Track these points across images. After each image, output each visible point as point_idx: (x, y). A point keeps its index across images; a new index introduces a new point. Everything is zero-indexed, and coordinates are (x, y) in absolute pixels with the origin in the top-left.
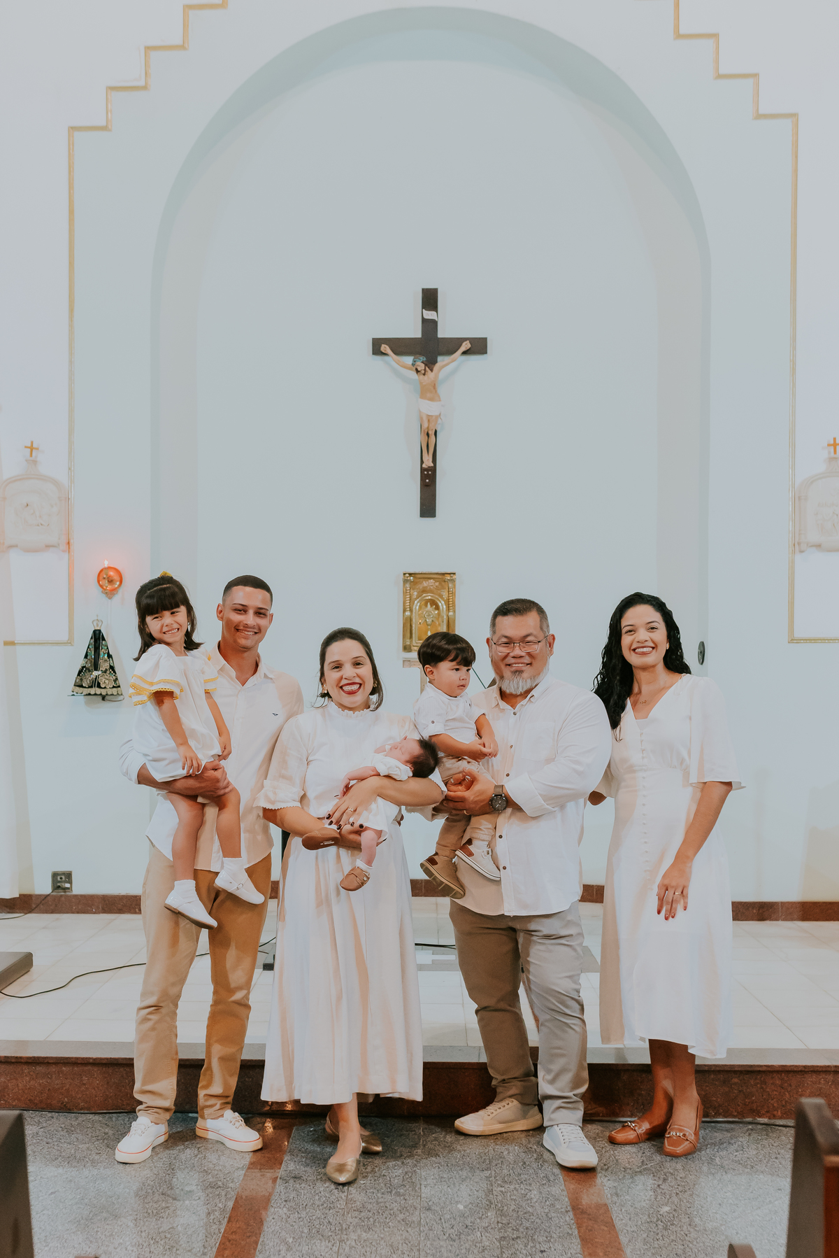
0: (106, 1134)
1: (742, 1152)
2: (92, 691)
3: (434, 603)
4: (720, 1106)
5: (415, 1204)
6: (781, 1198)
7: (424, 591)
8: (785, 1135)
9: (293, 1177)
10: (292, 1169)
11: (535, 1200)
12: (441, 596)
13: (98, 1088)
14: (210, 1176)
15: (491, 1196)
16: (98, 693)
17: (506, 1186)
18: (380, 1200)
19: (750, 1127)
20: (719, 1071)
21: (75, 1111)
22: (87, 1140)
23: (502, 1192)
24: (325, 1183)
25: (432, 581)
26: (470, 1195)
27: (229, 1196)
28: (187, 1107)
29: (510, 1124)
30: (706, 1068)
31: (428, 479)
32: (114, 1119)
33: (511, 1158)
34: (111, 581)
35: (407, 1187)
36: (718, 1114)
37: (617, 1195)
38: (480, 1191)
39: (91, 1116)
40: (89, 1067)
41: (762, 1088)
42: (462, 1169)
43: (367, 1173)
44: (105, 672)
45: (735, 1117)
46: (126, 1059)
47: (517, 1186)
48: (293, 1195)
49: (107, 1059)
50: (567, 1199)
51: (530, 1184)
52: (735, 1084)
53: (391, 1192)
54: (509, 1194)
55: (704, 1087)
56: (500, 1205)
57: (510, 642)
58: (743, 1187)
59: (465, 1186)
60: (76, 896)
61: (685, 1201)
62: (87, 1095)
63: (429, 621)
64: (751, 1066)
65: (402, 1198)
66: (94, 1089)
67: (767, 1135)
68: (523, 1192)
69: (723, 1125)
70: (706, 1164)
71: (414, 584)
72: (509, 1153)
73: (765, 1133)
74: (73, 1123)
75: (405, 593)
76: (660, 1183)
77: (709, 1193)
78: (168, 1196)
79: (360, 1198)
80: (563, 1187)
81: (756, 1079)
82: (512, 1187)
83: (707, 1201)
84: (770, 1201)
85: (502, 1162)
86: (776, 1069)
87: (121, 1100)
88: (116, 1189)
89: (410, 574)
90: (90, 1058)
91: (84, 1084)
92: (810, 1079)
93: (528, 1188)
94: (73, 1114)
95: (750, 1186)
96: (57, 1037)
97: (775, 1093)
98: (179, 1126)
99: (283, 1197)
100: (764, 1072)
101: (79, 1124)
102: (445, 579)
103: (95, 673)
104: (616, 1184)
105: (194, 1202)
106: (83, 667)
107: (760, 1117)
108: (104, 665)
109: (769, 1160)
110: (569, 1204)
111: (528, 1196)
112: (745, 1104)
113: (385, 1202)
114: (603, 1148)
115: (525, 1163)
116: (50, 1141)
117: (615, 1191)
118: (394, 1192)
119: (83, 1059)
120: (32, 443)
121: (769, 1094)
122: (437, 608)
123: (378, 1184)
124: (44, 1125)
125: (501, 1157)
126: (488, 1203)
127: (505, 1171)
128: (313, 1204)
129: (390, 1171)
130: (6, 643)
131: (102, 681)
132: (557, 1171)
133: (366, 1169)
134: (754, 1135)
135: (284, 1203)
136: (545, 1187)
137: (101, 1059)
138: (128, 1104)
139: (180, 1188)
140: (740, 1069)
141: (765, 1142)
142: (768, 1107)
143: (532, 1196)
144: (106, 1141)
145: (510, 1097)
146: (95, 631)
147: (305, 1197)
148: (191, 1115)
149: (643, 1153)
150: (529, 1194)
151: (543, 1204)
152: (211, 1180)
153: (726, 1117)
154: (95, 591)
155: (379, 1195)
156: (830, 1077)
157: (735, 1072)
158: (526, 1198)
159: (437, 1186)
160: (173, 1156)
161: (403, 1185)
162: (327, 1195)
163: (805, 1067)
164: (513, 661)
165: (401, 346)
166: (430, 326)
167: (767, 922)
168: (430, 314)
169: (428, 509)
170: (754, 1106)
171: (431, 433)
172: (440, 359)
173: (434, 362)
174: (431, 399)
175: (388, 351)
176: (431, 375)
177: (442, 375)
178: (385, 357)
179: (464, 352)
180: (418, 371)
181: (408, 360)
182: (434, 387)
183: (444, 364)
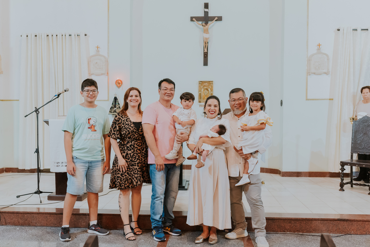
1: (295, 242)
2: (114, 113)
3: (207, 89)
4: (288, 229)
7: (205, 86)
12: (209, 88)
19: (297, 235)
25: (207, 83)
30: (285, 219)
31: (206, 55)
34: (119, 84)
36: (288, 231)
41: (300, 224)
44: (118, 108)
45: (292, 232)
52: (293, 223)
55: (284, 224)
57: (235, 100)
63: (206, 94)
64: (297, 218)
69: (289, 235)
71: (202, 84)
73: (301, 237)
75: (199, 87)
81: (299, 222)
89: (201, 82)
92: (314, 222)
96: (105, 208)
97: (304, 226)
100: (301, 220)
102: (210, 83)
103: (115, 109)
106: (112, 107)
107: (299, 232)
108: (117, 106)
109: (303, 245)
112: (295, 229)
120: (98, 46)
121: (302, 226)
122: (208, 91)
131: (117, 111)
134: (298, 237)
141: (301, 239)
142: (302, 230)
146: (115, 97)
154: (115, 86)
156: (320, 221)
157: (293, 220)
163: (312, 218)
164: (236, 105)
165: (198, 19)
166: (206, 13)
167: (299, 177)
168: (206, 10)
169: (206, 63)
170: (298, 229)
171: (207, 43)
172: (209, 22)
173: (208, 23)
174: (207, 33)
175: (195, 20)
176: (206, 27)
177: (210, 26)
178: (194, 22)
179: (216, 20)
180: (203, 26)
181: (200, 22)
182: (207, 30)
183: (210, 23)
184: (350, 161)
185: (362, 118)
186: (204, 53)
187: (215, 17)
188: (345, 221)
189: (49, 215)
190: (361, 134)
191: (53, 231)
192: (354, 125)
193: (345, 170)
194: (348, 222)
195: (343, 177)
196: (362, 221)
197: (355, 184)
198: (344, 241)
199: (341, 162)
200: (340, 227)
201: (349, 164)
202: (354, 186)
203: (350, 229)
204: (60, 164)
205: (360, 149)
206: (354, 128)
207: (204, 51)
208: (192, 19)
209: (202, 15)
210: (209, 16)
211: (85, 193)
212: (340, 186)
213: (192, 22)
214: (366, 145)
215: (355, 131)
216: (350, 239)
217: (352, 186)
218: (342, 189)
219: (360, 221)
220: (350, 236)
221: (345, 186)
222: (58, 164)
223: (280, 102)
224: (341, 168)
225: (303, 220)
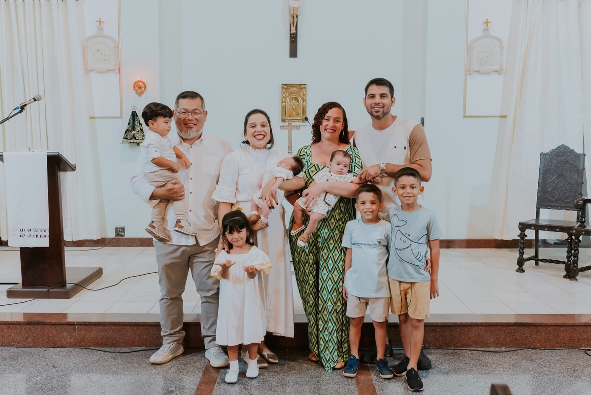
2: (132, 141)
4: (431, 342)
6: (461, 390)
7: (292, 93)
8: (462, 356)
12: (300, 96)
13: (130, 337)
15: (320, 391)
16: (135, 142)
17: (328, 386)
20: (431, 326)
23: (326, 389)
25: (295, 88)
26: (310, 391)
31: (294, 38)
34: (140, 88)
35: (280, 386)
40: (125, 327)
41: (451, 333)
42: (306, 377)
44: (138, 132)
46: (143, 322)
47: (333, 385)
49: (134, 322)
52: (439, 332)
53: (271, 390)
58: (443, 385)
59: (308, 385)
60: (126, 238)
64: (446, 323)
65: (277, 393)
66: (128, 337)
68: (336, 389)
71: (287, 90)
75: (283, 94)
79: (256, 393)
80: (355, 386)
81: (448, 329)
82: (331, 386)
84: (456, 392)
86: (458, 325)
89: (285, 85)
90: (125, 323)
91: (123, 335)
92: (474, 329)
93: (339, 386)
95: (446, 384)
96: (109, 312)
97: (457, 336)
100: (452, 326)
102: (302, 87)
103: (133, 132)
106: (127, 129)
107: (450, 347)
108: (138, 129)
109: (455, 370)
111: (338, 391)
112: (443, 341)
116: (105, 364)
118: (273, 390)
119: (122, 323)
120: (100, 19)
121: (455, 337)
123: (265, 385)
124: (103, 355)
127: (327, 378)
129: (271, 378)
130: (91, 118)
131: (136, 136)
134: (448, 356)
137: (131, 323)
140: (441, 325)
141: (452, 360)
142: (454, 342)
143: (340, 391)
144: (132, 364)
146: (133, 112)
154: (133, 92)
155: (265, 392)
156: (484, 328)
157: (438, 326)
163: (472, 323)
167: (451, 249)
169: (293, 53)
170: (447, 342)
171: (296, 16)
184: (534, 222)
185: (557, 149)
188: (527, 326)
189: (6, 326)
190: (553, 175)
191: (13, 354)
192: (543, 160)
193: (526, 236)
194: (531, 327)
195: (523, 249)
196: (554, 326)
197: (542, 260)
198: (524, 360)
199: (520, 224)
200: (518, 337)
201: (533, 228)
202: (540, 263)
203: (533, 340)
204: (26, 233)
205: (551, 201)
206: (542, 165)
207: (291, 31)
211: (76, 284)
212: (518, 264)
214: (561, 194)
215: (543, 170)
216: (534, 357)
217: (537, 264)
218: (521, 269)
219: (552, 325)
220: (534, 351)
221: (526, 263)
222: (23, 233)
224: (521, 234)
225: (455, 326)
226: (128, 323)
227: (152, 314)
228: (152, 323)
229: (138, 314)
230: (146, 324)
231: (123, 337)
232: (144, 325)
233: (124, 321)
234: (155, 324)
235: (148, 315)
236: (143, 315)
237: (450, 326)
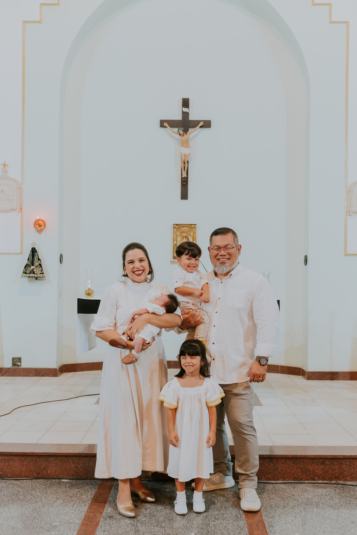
0: (19, 491)
1: (332, 500)
2: (31, 275)
3: (187, 238)
4: (320, 475)
5: (170, 532)
6: (354, 528)
9: (109, 517)
10: (109, 512)
11: (231, 530)
12: (190, 235)
13: (17, 467)
14: (67, 516)
15: (209, 527)
16: (34, 276)
17: (217, 521)
18: (152, 531)
19: (335, 486)
20: (320, 458)
21: (6, 478)
22: (8, 495)
23: (214, 525)
24: (125, 520)
25: (186, 228)
26: (198, 527)
27: (75, 529)
28: (61, 476)
29: (218, 485)
30: (314, 457)
31: (185, 182)
32: (24, 483)
33: (219, 504)
34: (40, 226)
35: (167, 522)
36: (319, 479)
37: (272, 526)
38: (203, 525)
39: (13, 481)
40: (13, 457)
41: (340, 466)
43: (147, 514)
44: (37, 267)
45: (327, 480)
46: (31, 453)
47: (222, 521)
48: (108, 527)
49: (22, 453)
50: (247, 529)
51: (228, 520)
52: (327, 464)
53: (158, 526)
54: (218, 526)
55: (313, 466)
56: (213, 533)
57: (219, 248)
58: (334, 521)
59: (195, 521)
60: (22, 368)
61: (306, 530)
62: (11, 470)
64: (335, 456)
65: (163, 529)
66: (15, 467)
67: (344, 490)
68: (225, 525)
69: (322, 485)
70: (315, 507)
71: (178, 229)
72: (218, 501)
73: (342, 489)
74: (4, 485)
75: (174, 233)
76: (293, 519)
77: (318, 525)
78: (44, 528)
79: (142, 529)
80: (245, 522)
81: (337, 462)
82: (219, 522)
83: (317, 530)
84: (349, 529)
85: (214, 507)
86: (347, 457)
87: (28, 473)
88: (18, 524)
89: (176, 225)
90: (13, 453)
91: (11, 465)
93: (228, 522)
94: (4, 480)
95: (338, 520)
97: (347, 469)
98: (56, 487)
99: (103, 529)
100: (341, 458)
101: (6, 486)
102: (192, 227)
103: (32, 267)
104: (271, 520)
105: (57, 533)
106: (27, 264)
107: (339, 480)
108: (36, 264)
110: (248, 532)
111: (227, 527)
112: (332, 474)
113: (155, 532)
114: (264, 498)
115: (226, 507)
117: (271, 524)
118: (159, 525)
119: (10, 453)
121: (344, 469)
123: (152, 521)
125: (214, 504)
126: (207, 532)
127: (216, 513)
128: (117, 533)
129: (158, 513)
131: (35, 271)
132: (241, 512)
133: (146, 511)
134: (337, 490)
135: (103, 533)
136: (236, 522)
137: (19, 453)
138: (32, 475)
139: (51, 524)
140: (330, 457)
141: (343, 495)
142: (343, 475)
143: (230, 527)
145: (219, 472)
146: (32, 248)
147: (114, 529)
148: (63, 480)
149: (284, 501)
150: (228, 526)
151: (235, 532)
152: (67, 519)
153: (323, 481)
154: (33, 230)
155: (152, 527)
157: (327, 459)
158: (226, 529)
159: (181, 522)
160: (50, 504)
161: (165, 521)
162: (126, 528)
164: (220, 257)
165: (173, 124)
166: (185, 115)
167: (335, 381)
168: (185, 110)
169: (184, 196)
170: (337, 475)
171: (186, 162)
172: (190, 129)
173: (188, 131)
174: (186, 147)
175: (167, 125)
176: (186, 136)
177: (191, 136)
178: (166, 129)
179: (201, 127)
180: (180, 134)
181: (176, 130)
182: (187, 142)
183: (192, 131)
186: (182, 178)
187: (199, 122)
207: (182, 175)
208: (162, 124)
209: (179, 117)
210: (190, 119)
213: (163, 129)
223: (303, 259)
225: (344, 458)
226: (16, 453)
227: (41, 444)
228: (40, 453)
229: (27, 444)
230: (34, 454)
231: (10, 467)
232: (32, 456)
233: (12, 451)
234: (43, 454)
235: (36, 445)
236: (31, 445)
237: (339, 458)
